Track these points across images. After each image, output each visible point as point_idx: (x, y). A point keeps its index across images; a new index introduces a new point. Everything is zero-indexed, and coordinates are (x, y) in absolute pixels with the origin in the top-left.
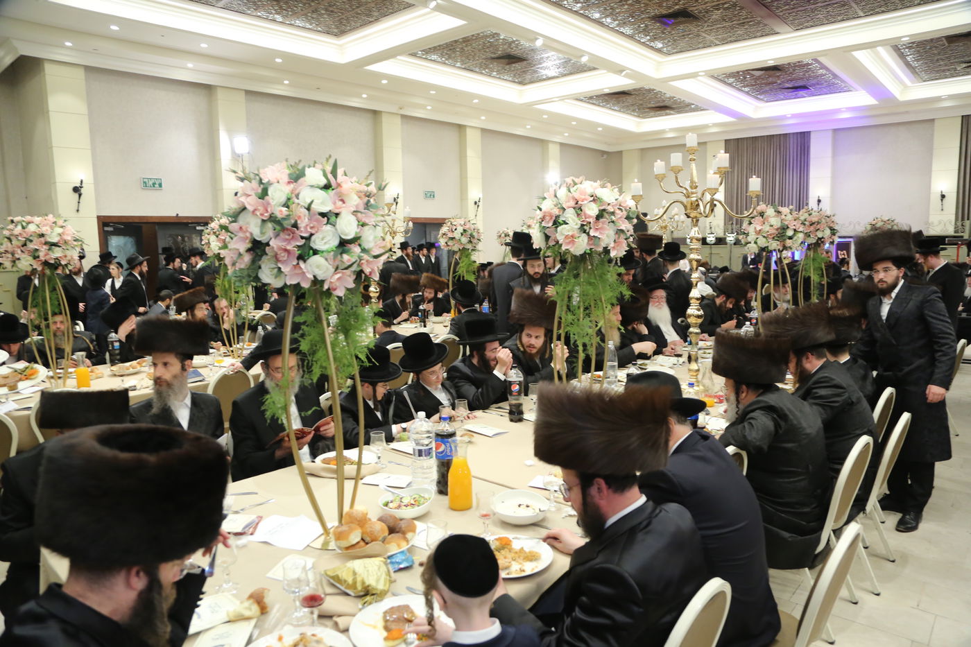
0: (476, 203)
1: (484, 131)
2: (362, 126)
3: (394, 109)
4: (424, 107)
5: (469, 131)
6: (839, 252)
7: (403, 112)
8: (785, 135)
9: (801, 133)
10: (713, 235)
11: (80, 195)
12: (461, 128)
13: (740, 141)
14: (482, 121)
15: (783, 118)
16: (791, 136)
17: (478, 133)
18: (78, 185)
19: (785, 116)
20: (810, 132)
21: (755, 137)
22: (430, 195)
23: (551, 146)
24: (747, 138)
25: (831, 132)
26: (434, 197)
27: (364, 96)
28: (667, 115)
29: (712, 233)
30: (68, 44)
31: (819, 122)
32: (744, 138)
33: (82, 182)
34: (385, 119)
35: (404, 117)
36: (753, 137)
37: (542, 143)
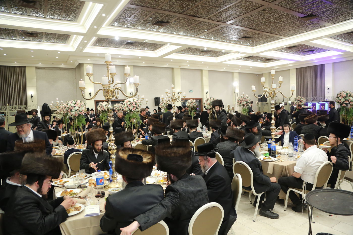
0: (206, 93)
1: (209, 71)
2: (169, 72)
3: (178, 67)
4: (187, 66)
5: (204, 71)
6: (322, 107)
7: (180, 67)
8: (316, 66)
9: (321, 65)
10: (290, 102)
11: (90, 95)
12: (201, 71)
13: (301, 68)
14: (207, 68)
15: (313, 60)
16: (318, 66)
17: (207, 72)
18: (90, 93)
19: (313, 59)
20: (324, 64)
21: (306, 67)
22: (191, 91)
23: (235, 74)
24: (303, 67)
25: (331, 64)
26: (192, 92)
27: (167, 64)
28: (273, 61)
29: (290, 101)
30: (89, 59)
31: (326, 61)
32: (302, 67)
33: (91, 92)
34: (175, 70)
35: (181, 69)
36: (305, 67)
37: (232, 73)
